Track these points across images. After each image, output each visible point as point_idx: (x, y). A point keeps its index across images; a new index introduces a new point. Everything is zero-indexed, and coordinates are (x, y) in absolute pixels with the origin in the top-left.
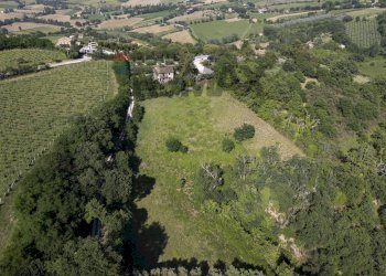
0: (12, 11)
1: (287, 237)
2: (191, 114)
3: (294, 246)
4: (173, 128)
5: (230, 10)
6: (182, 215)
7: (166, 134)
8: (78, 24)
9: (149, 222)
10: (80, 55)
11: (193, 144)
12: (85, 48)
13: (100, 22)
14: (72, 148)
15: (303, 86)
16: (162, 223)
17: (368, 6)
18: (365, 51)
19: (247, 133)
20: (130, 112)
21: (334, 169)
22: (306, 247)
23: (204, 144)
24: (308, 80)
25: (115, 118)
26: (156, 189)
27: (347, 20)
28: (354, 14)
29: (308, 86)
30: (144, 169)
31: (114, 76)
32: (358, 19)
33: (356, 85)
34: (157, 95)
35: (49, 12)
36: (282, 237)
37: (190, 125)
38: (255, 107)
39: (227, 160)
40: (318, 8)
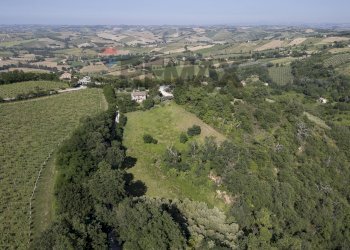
0: (8, 58)
1: (222, 191)
2: (158, 121)
3: (226, 196)
4: (147, 129)
5: (184, 59)
6: (156, 178)
7: (143, 133)
8: (63, 68)
9: (135, 180)
10: (78, 85)
11: (161, 138)
12: (81, 81)
13: (81, 67)
14: (84, 137)
15: (232, 103)
16: (143, 181)
17: (285, 56)
18: (282, 88)
19: (196, 131)
20: (117, 120)
21: (250, 149)
22: (233, 195)
23: (168, 139)
24: (235, 100)
25: (109, 121)
26: (138, 164)
27: (270, 66)
28: (274, 61)
29: (236, 103)
30: (129, 153)
31: (104, 98)
32: (277, 65)
33: (267, 103)
34: (135, 110)
35: (39, 60)
36: (219, 192)
37: (158, 127)
38: (200, 116)
39: (183, 147)
40: (248, 58)
